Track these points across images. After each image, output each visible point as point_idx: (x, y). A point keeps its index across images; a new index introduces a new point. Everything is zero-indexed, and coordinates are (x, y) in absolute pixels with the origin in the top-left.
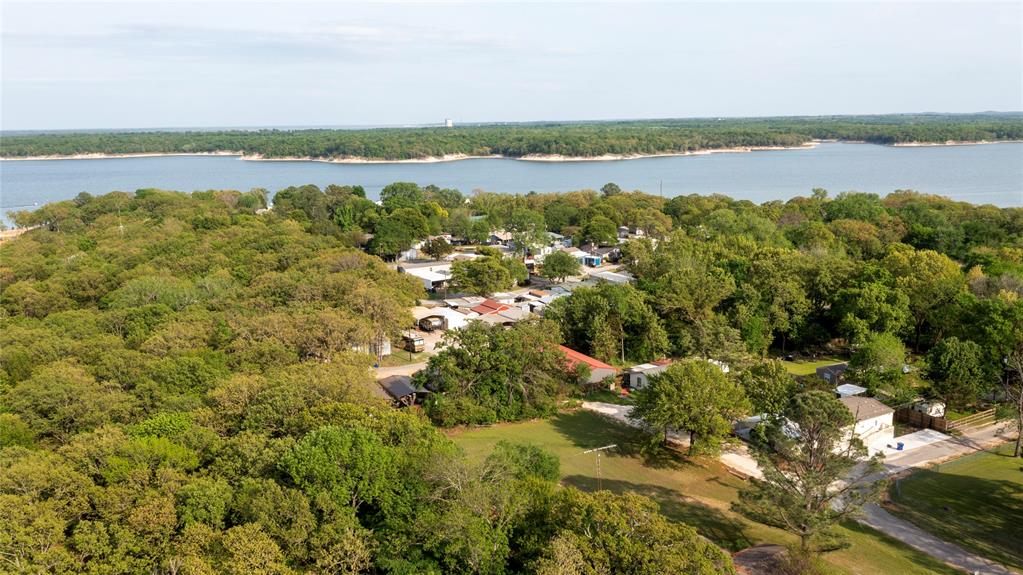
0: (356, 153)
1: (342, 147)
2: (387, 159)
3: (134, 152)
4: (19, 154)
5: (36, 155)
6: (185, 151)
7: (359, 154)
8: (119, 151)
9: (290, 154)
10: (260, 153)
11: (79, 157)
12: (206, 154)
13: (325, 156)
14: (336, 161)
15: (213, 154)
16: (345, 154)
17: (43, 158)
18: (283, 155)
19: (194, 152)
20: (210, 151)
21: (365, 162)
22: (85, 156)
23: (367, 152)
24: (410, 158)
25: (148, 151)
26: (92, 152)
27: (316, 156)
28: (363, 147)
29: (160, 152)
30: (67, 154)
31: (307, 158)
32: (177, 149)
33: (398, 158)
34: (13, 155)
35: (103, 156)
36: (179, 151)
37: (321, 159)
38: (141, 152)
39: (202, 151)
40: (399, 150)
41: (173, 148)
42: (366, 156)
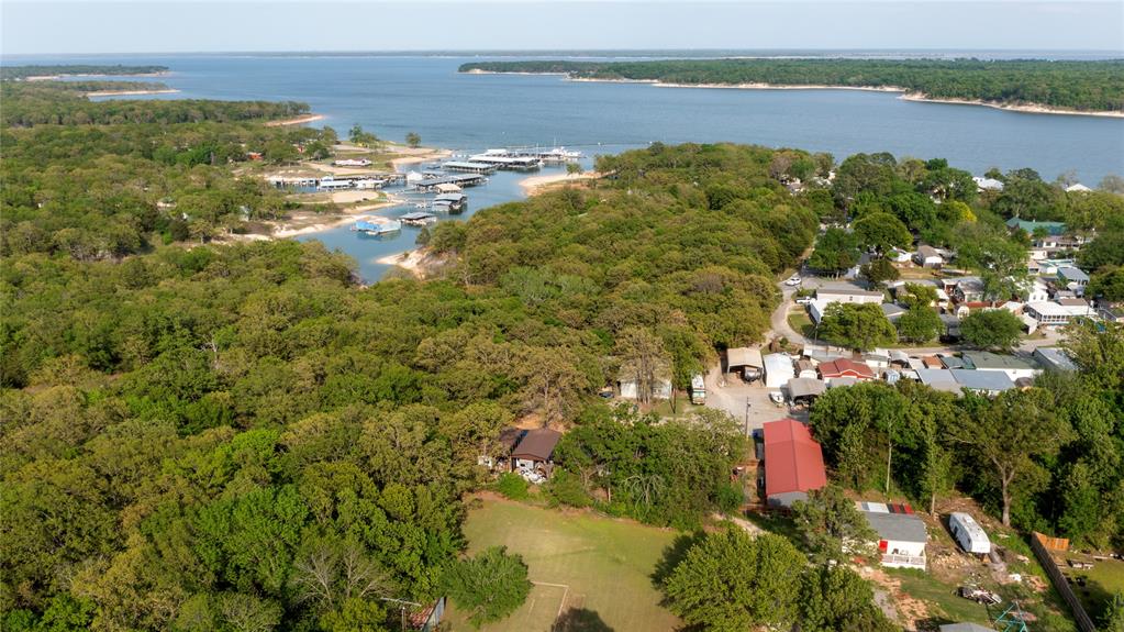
0: (1037, 99)
1: (1021, 90)
2: (1077, 109)
3: (798, 83)
4: (692, 82)
5: (706, 83)
6: (850, 85)
7: (1041, 101)
8: (783, 82)
9: (959, 95)
10: (924, 92)
11: (743, 86)
12: (870, 88)
13: (999, 100)
14: (1009, 107)
15: (878, 89)
16: (1022, 99)
17: (711, 86)
18: (949, 96)
19: (860, 86)
20: (875, 85)
21: (1047, 111)
22: (750, 86)
23: (1053, 99)
24: (1111, 110)
25: (811, 83)
26: (756, 82)
27: (989, 99)
28: (1049, 91)
29: (824, 84)
30: (734, 83)
31: (978, 102)
32: (842, 83)
33: (1094, 108)
34: (687, 82)
35: (766, 86)
36: (844, 84)
37: (994, 104)
38: (805, 84)
39: (867, 85)
40: (1097, 98)
41: (837, 80)
42: (1050, 103)
